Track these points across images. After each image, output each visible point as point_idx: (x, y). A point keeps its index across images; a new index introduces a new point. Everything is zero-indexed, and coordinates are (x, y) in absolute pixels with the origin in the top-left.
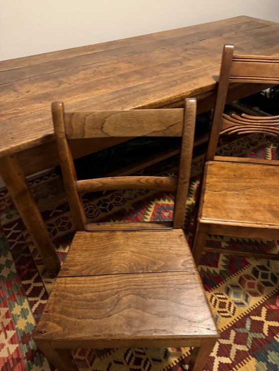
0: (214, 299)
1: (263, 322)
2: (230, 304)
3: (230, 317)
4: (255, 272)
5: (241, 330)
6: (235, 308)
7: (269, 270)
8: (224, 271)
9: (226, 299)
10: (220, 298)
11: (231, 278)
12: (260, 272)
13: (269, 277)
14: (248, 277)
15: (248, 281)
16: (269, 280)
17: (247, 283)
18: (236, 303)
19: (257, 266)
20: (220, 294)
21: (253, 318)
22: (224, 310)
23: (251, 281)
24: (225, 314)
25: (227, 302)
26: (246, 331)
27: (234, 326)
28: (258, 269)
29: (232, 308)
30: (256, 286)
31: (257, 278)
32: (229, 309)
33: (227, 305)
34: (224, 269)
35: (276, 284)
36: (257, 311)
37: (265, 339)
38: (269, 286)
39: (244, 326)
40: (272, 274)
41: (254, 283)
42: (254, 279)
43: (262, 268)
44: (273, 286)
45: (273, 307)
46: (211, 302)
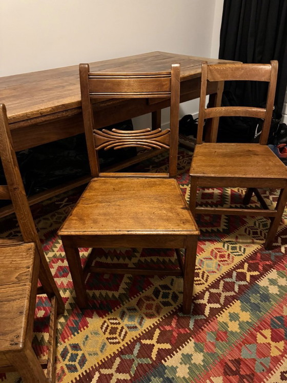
1: (153, 346)
2: (122, 328)
3: (119, 343)
4: (157, 293)
5: (127, 357)
6: (126, 333)
7: (171, 289)
8: (124, 294)
9: (119, 324)
10: (112, 324)
11: (129, 301)
12: (162, 291)
13: (170, 296)
14: (148, 298)
15: (146, 303)
16: (170, 300)
18: (129, 328)
19: (160, 285)
20: (113, 319)
21: (144, 342)
22: (114, 336)
23: (151, 302)
24: (115, 341)
25: (119, 327)
26: (132, 357)
27: (121, 353)
28: (160, 289)
29: (123, 333)
30: (154, 308)
31: (157, 298)
32: (120, 335)
33: (118, 331)
34: (124, 292)
35: (175, 303)
36: (149, 334)
37: (152, 364)
38: (167, 306)
39: (131, 352)
40: (174, 293)
41: (152, 304)
42: (154, 300)
43: (165, 287)
44: (172, 305)
45: (168, 328)
46: (102, 328)
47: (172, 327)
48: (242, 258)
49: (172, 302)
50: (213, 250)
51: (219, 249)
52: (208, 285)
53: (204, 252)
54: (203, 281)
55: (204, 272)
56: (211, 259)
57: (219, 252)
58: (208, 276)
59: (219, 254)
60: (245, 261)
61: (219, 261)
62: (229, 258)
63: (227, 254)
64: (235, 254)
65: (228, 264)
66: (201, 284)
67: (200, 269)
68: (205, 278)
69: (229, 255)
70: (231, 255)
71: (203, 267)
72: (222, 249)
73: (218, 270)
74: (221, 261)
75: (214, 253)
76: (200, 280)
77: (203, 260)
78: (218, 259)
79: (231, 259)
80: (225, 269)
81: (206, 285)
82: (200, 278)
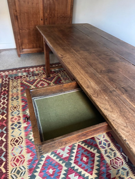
0: (18, 106)
1: (3, 116)
2: (14, 110)
3: (11, 108)
4: (19, 123)
5: (5, 109)
6: (12, 111)
7: (17, 128)
9: (16, 109)
10: (18, 108)
11: (22, 114)
12: (18, 125)
13: (15, 127)
14: (19, 120)
15: (18, 119)
17: (17, 118)
18: (13, 111)
19: (21, 125)
20: (19, 108)
21: (6, 114)
22: (14, 108)
23: (17, 120)
24: (12, 107)
25: (15, 109)
26: (4, 110)
27: (7, 108)
28: (20, 125)
29: (13, 110)
30: (14, 120)
31: (17, 123)
32: (13, 109)
33: (14, 109)
34: (27, 113)
35: (11, 127)
36: (7, 116)
38: (11, 125)
39: (5, 110)
40: (15, 129)
41: (16, 120)
42: (17, 121)
43: (19, 127)
45: (4, 122)
46: (18, 105)
47: (4, 123)
48: (9, 172)
49: (12, 127)
50: (24, 158)
51: (23, 163)
52: (8, 144)
53: (26, 153)
54: (12, 142)
55: (15, 145)
56: (20, 153)
57: (21, 161)
58: (13, 146)
59: (21, 160)
60: (6, 173)
61: (16, 157)
62: (15, 164)
63: (18, 164)
64: (14, 170)
65: (11, 160)
66: (11, 141)
67: (18, 144)
68: (12, 144)
69: (16, 166)
70: (15, 167)
71: (18, 146)
72: (22, 164)
73: (12, 153)
74: (15, 158)
75: (22, 157)
76: (13, 141)
77: (22, 149)
78: (17, 157)
79: (13, 164)
80: (10, 157)
81: (9, 143)
82: (14, 142)
